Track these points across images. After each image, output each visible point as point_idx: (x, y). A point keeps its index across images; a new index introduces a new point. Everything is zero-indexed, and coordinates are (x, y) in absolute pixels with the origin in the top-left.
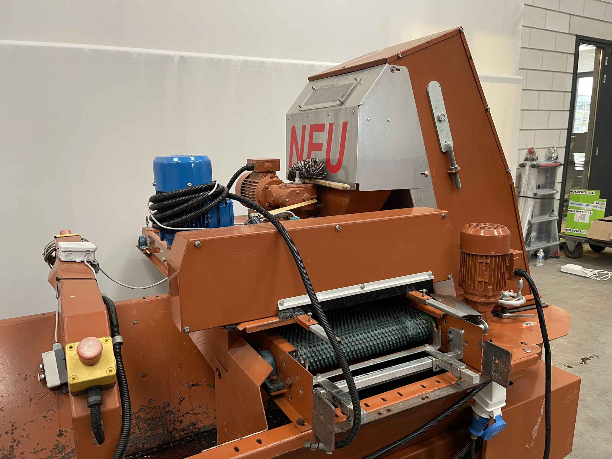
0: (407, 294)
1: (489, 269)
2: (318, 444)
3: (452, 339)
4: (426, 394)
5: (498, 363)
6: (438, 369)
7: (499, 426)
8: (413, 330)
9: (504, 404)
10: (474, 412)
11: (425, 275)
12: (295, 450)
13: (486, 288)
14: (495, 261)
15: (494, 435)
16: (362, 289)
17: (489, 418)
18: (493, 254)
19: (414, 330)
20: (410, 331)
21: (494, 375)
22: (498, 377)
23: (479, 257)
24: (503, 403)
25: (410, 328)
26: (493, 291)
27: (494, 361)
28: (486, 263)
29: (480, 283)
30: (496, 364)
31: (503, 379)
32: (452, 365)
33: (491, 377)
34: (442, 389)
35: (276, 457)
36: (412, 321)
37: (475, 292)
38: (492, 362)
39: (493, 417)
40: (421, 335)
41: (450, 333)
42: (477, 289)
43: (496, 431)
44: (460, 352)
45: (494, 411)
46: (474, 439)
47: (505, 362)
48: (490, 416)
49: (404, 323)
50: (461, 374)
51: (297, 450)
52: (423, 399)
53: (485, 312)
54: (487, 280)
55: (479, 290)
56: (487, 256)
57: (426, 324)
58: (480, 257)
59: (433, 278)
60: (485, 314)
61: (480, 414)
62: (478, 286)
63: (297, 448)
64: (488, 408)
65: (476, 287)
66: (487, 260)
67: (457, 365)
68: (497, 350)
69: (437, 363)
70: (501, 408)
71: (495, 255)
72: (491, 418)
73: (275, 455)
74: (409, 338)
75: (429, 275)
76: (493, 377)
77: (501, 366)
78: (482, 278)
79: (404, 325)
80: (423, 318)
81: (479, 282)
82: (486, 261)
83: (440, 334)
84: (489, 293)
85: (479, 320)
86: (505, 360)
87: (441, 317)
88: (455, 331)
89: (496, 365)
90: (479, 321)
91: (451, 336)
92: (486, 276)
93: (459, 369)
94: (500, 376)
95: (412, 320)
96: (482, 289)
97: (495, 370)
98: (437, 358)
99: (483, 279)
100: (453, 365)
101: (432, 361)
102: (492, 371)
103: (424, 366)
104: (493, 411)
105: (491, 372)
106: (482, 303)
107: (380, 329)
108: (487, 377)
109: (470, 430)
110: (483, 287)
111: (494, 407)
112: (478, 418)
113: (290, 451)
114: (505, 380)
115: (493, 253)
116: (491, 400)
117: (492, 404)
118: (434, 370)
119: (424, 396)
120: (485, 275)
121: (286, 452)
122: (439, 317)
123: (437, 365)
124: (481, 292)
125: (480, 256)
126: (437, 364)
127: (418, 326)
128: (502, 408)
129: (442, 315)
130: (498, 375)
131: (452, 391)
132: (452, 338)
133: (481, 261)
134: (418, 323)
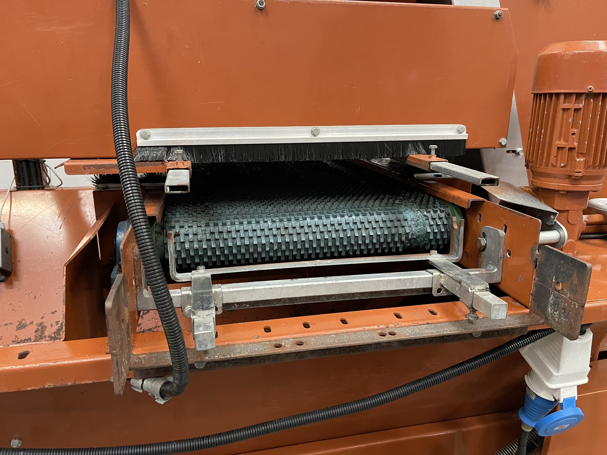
0: (408, 159)
1: (580, 122)
2: (143, 381)
3: (485, 246)
4: (395, 327)
5: (562, 289)
6: (443, 293)
7: (567, 415)
8: (417, 226)
9: (586, 380)
10: (528, 387)
11: (449, 129)
12: (89, 382)
13: (571, 161)
14: (596, 106)
15: (557, 431)
16: (314, 135)
17: (553, 400)
18: (590, 89)
19: (419, 227)
20: (410, 226)
21: (552, 314)
22: (560, 317)
23: (562, 97)
24: (582, 378)
25: (410, 223)
26: (587, 169)
27: (554, 286)
28: (577, 110)
29: (560, 151)
30: (559, 291)
31: (568, 322)
32: (460, 283)
33: (546, 318)
34: (433, 325)
35: (47, 388)
36: (419, 212)
37: (549, 170)
38: (551, 287)
39: (559, 400)
40: (431, 237)
41: (484, 236)
42: (554, 164)
43: (561, 424)
44: (496, 270)
45: (562, 390)
46: (526, 430)
47: (576, 286)
48: (554, 398)
49: (401, 213)
50: (474, 300)
51: (94, 383)
52: (383, 335)
53: (568, 211)
54: (575, 144)
55: (558, 166)
56: (579, 95)
57: (444, 219)
58: (565, 97)
59: (466, 138)
60: (568, 216)
61: (538, 392)
62: (557, 157)
63: (95, 381)
64: (552, 383)
65: (552, 160)
66: (579, 103)
67: (469, 282)
68: (562, 262)
69: (442, 281)
70: (578, 386)
71: (595, 91)
72: (556, 400)
73: (45, 385)
74: (407, 238)
75: (459, 132)
76: (550, 318)
77: (566, 295)
78: (566, 140)
79: (401, 217)
80: (440, 210)
81: (558, 148)
82: (577, 106)
83: (461, 234)
84: (576, 170)
85: (552, 222)
86: (576, 281)
87: (468, 205)
88: (492, 231)
89: (557, 293)
90: (550, 224)
91: (483, 242)
92: (574, 136)
93: (471, 289)
94: (563, 316)
95: (419, 210)
96: (562, 163)
97: (553, 305)
98: (443, 273)
99: (567, 142)
100: (463, 284)
101: (431, 275)
102: (549, 305)
103: (412, 282)
104: (559, 389)
105: (546, 309)
106: (561, 193)
107: (349, 215)
108: (538, 318)
109: (519, 414)
110: (566, 158)
111: (563, 382)
112: (533, 398)
113: (77, 383)
114: (571, 324)
115: (590, 87)
116: (558, 367)
117: (558, 376)
118: (435, 293)
119: (388, 331)
120: (573, 134)
121: (70, 384)
122: (466, 206)
123: (442, 286)
124: (562, 169)
125: (566, 94)
126: (442, 283)
127: (427, 222)
128: (580, 388)
129: (472, 202)
130: (559, 315)
131: (450, 331)
132: (486, 244)
133: (566, 106)
134: (430, 217)
